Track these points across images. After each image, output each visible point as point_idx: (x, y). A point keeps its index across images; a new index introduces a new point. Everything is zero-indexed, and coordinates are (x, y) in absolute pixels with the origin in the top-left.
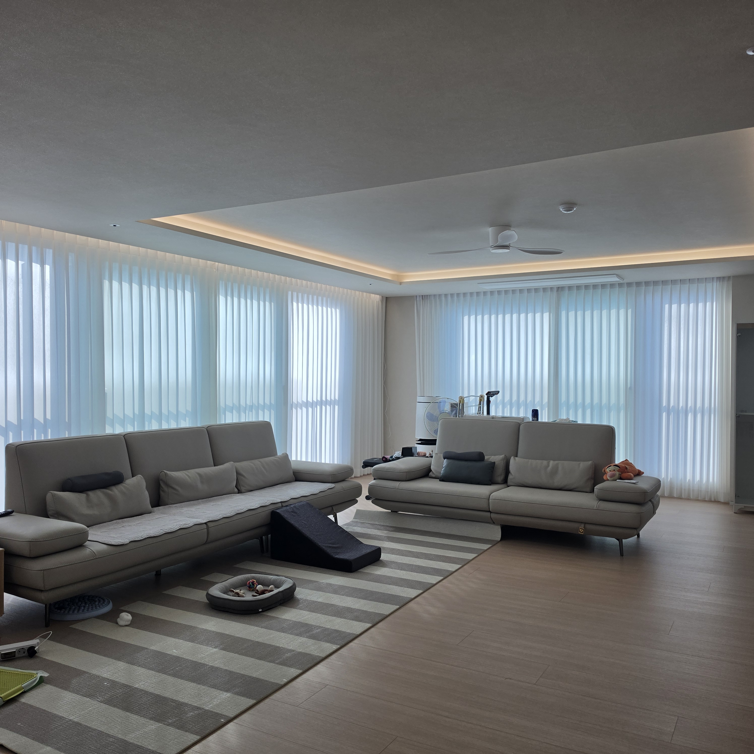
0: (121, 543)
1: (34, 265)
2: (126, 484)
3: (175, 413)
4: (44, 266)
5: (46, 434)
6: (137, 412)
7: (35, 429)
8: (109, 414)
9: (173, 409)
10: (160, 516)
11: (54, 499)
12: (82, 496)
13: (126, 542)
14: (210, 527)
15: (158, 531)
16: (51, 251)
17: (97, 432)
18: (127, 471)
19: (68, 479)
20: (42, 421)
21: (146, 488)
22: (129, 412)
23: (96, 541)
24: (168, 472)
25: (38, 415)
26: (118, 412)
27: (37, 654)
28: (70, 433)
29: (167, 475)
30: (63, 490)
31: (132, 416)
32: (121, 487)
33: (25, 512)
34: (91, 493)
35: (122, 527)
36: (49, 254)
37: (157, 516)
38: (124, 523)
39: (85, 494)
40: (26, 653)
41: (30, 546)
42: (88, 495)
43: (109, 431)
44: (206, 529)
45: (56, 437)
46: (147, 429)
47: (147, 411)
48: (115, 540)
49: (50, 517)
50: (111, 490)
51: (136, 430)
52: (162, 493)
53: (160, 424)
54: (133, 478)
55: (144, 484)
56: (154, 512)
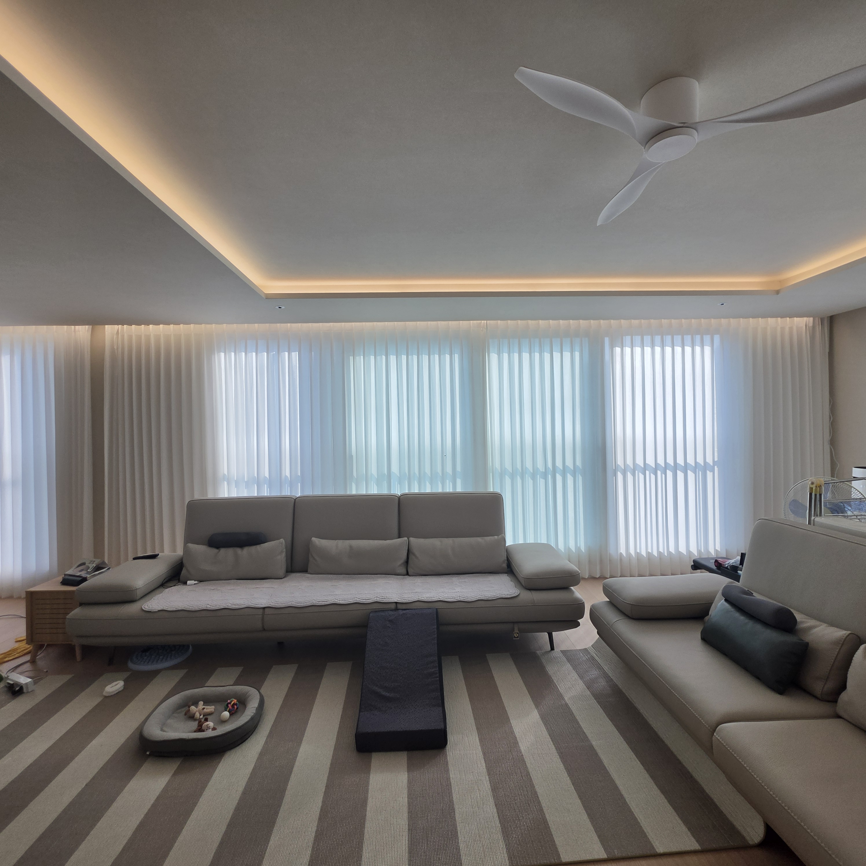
0: (151, 609)
12: (214, 552)
13: (155, 609)
14: (266, 614)
34: (223, 550)
42: (219, 551)
44: (261, 616)
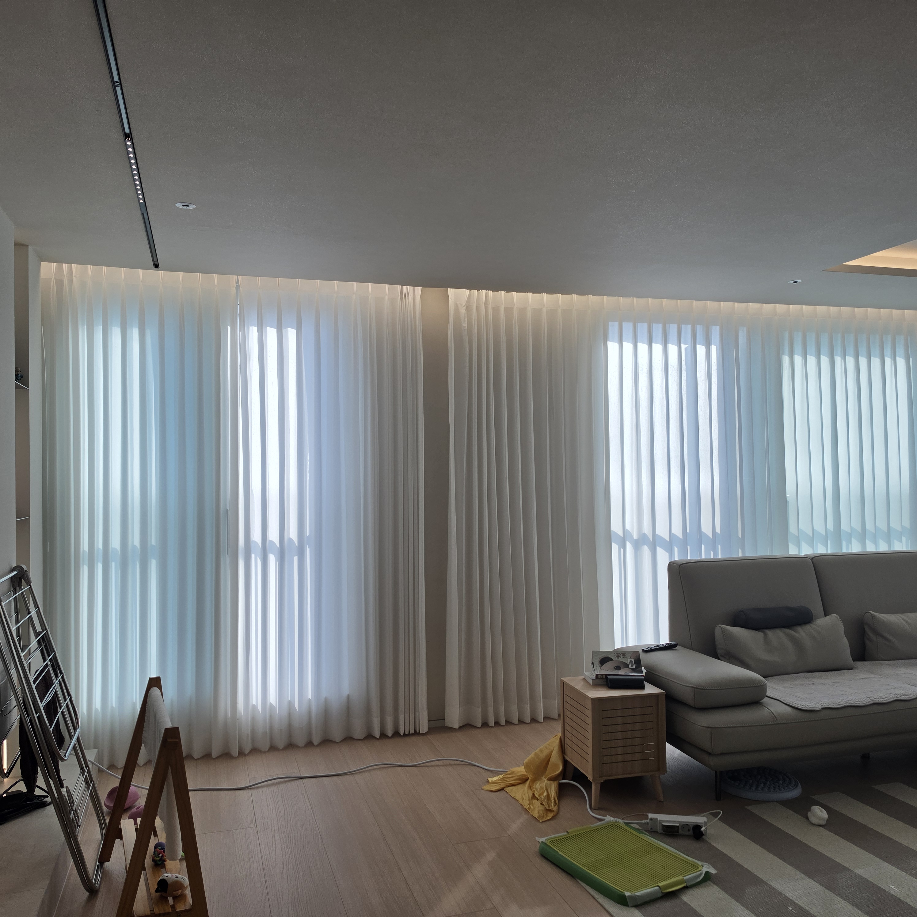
0: (811, 708)
1: (698, 347)
2: (815, 625)
3: (886, 530)
4: (710, 346)
5: (715, 552)
6: (830, 526)
7: (703, 544)
8: (792, 529)
9: (882, 525)
10: (865, 676)
11: (724, 635)
12: (759, 635)
13: (817, 707)
15: (863, 699)
16: (718, 328)
17: (777, 553)
18: (817, 607)
19: (740, 611)
20: (711, 535)
21: (845, 633)
22: (819, 527)
23: (777, 699)
24: (875, 614)
25: (706, 528)
26: (805, 526)
27: (704, 837)
28: (743, 552)
29: (874, 619)
30: (735, 625)
31: (823, 533)
32: (808, 628)
33: (691, 647)
34: (770, 633)
35: (812, 684)
36: (716, 331)
37: (862, 675)
38: (814, 678)
39: (762, 632)
40: (691, 832)
41: (694, 694)
42: (765, 634)
43: (793, 551)
45: (727, 556)
46: (844, 551)
47: (844, 526)
48: (803, 703)
49: (720, 657)
50: (796, 632)
51: (829, 552)
52: (868, 643)
53: (864, 545)
54: (826, 617)
55: (841, 628)
56: (857, 668)
